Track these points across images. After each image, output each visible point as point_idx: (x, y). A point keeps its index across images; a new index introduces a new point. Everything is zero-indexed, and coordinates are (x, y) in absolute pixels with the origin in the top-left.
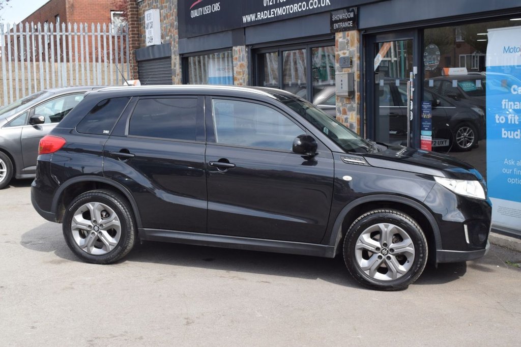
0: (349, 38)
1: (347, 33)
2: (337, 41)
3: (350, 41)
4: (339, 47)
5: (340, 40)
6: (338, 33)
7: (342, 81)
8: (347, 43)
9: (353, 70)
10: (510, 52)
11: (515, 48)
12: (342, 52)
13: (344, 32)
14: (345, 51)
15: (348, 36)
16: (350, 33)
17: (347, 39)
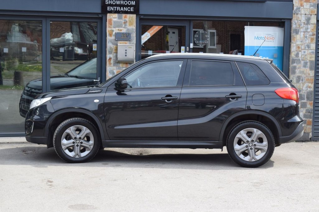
0: (127, 19)
1: (124, 15)
2: (111, 20)
3: (128, 22)
4: (113, 25)
5: (115, 19)
6: (111, 14)
7: (126, 50)
8: (125, 22)
9: (132, 43)
10: (258, 39)
11: (261, 37)
12: (117, 29)
13: (120, 15)
14: (121, 29)
15: (125, 17)
16: (128, 15)
17: (125, 20)
